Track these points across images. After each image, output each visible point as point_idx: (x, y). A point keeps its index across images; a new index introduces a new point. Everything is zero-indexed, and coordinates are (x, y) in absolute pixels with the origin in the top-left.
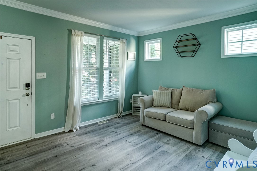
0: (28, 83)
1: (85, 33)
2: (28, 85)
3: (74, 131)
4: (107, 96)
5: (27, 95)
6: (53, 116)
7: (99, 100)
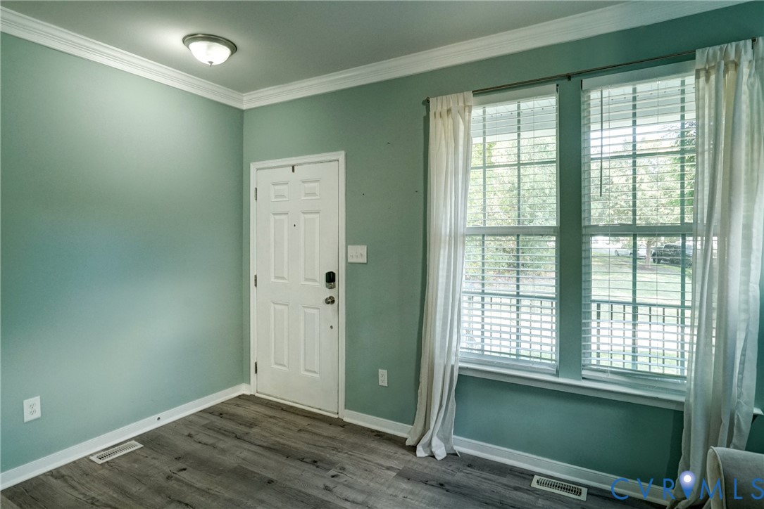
0: (332, 272)
1: (476, 93)
2: (331, 278)
3: (417, 453)
4: (612, 373)
5: (331, 301)
6: (383, 377)
7: (557, 374)
